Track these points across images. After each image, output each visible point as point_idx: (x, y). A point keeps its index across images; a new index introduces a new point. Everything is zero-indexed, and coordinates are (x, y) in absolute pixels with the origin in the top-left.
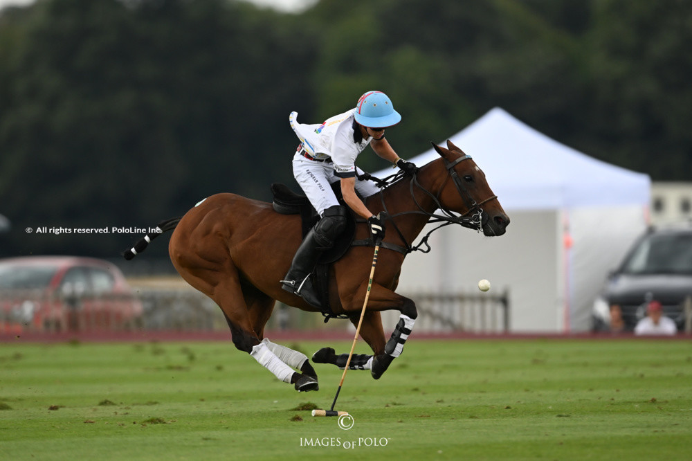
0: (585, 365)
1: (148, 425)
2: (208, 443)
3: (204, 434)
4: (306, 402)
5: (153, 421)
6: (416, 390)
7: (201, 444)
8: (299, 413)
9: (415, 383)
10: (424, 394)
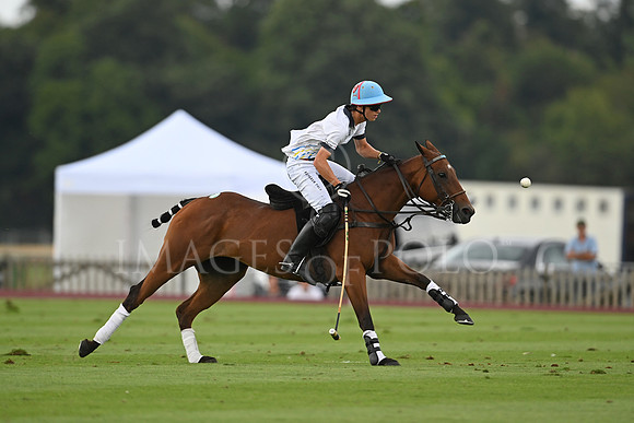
0: (247, 323)
4: (17, 348)
8: (11, 358)
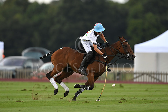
1: (84, 103)
2: (99, 107)
3: (98, 105)
4: (123, 98)
5: (85, 102)
6: (150, 96)
7: (97, 108)
8: (121, 101)
9: (149, 94)
10: (151, 97)
